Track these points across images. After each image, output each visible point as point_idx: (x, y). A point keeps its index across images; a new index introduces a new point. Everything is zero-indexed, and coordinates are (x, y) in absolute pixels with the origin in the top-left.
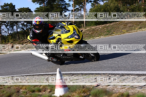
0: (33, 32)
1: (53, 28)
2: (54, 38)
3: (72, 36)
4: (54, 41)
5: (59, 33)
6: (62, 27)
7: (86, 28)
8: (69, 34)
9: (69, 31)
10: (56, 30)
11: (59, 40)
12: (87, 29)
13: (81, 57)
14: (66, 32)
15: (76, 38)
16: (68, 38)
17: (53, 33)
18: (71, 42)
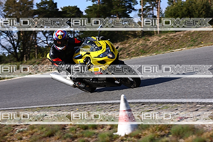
0: (54, 49)
1: (80, 44)
2: (81, 57)
3: (104, 55)
4: (82, 61)
5: (88, 50)
6: (92, 43)
7: (160, 36)
8: (100, 52)
9: (101, 48)
10: (84, 47)
11: (88, 59)
12: (163, 37)
13: (116, 82)
14: (97, 50)
15: (109, 57)
16: (99, 57)
17: (79, 51)
18: (103, 62)
